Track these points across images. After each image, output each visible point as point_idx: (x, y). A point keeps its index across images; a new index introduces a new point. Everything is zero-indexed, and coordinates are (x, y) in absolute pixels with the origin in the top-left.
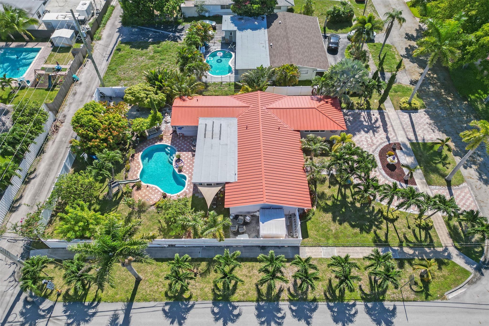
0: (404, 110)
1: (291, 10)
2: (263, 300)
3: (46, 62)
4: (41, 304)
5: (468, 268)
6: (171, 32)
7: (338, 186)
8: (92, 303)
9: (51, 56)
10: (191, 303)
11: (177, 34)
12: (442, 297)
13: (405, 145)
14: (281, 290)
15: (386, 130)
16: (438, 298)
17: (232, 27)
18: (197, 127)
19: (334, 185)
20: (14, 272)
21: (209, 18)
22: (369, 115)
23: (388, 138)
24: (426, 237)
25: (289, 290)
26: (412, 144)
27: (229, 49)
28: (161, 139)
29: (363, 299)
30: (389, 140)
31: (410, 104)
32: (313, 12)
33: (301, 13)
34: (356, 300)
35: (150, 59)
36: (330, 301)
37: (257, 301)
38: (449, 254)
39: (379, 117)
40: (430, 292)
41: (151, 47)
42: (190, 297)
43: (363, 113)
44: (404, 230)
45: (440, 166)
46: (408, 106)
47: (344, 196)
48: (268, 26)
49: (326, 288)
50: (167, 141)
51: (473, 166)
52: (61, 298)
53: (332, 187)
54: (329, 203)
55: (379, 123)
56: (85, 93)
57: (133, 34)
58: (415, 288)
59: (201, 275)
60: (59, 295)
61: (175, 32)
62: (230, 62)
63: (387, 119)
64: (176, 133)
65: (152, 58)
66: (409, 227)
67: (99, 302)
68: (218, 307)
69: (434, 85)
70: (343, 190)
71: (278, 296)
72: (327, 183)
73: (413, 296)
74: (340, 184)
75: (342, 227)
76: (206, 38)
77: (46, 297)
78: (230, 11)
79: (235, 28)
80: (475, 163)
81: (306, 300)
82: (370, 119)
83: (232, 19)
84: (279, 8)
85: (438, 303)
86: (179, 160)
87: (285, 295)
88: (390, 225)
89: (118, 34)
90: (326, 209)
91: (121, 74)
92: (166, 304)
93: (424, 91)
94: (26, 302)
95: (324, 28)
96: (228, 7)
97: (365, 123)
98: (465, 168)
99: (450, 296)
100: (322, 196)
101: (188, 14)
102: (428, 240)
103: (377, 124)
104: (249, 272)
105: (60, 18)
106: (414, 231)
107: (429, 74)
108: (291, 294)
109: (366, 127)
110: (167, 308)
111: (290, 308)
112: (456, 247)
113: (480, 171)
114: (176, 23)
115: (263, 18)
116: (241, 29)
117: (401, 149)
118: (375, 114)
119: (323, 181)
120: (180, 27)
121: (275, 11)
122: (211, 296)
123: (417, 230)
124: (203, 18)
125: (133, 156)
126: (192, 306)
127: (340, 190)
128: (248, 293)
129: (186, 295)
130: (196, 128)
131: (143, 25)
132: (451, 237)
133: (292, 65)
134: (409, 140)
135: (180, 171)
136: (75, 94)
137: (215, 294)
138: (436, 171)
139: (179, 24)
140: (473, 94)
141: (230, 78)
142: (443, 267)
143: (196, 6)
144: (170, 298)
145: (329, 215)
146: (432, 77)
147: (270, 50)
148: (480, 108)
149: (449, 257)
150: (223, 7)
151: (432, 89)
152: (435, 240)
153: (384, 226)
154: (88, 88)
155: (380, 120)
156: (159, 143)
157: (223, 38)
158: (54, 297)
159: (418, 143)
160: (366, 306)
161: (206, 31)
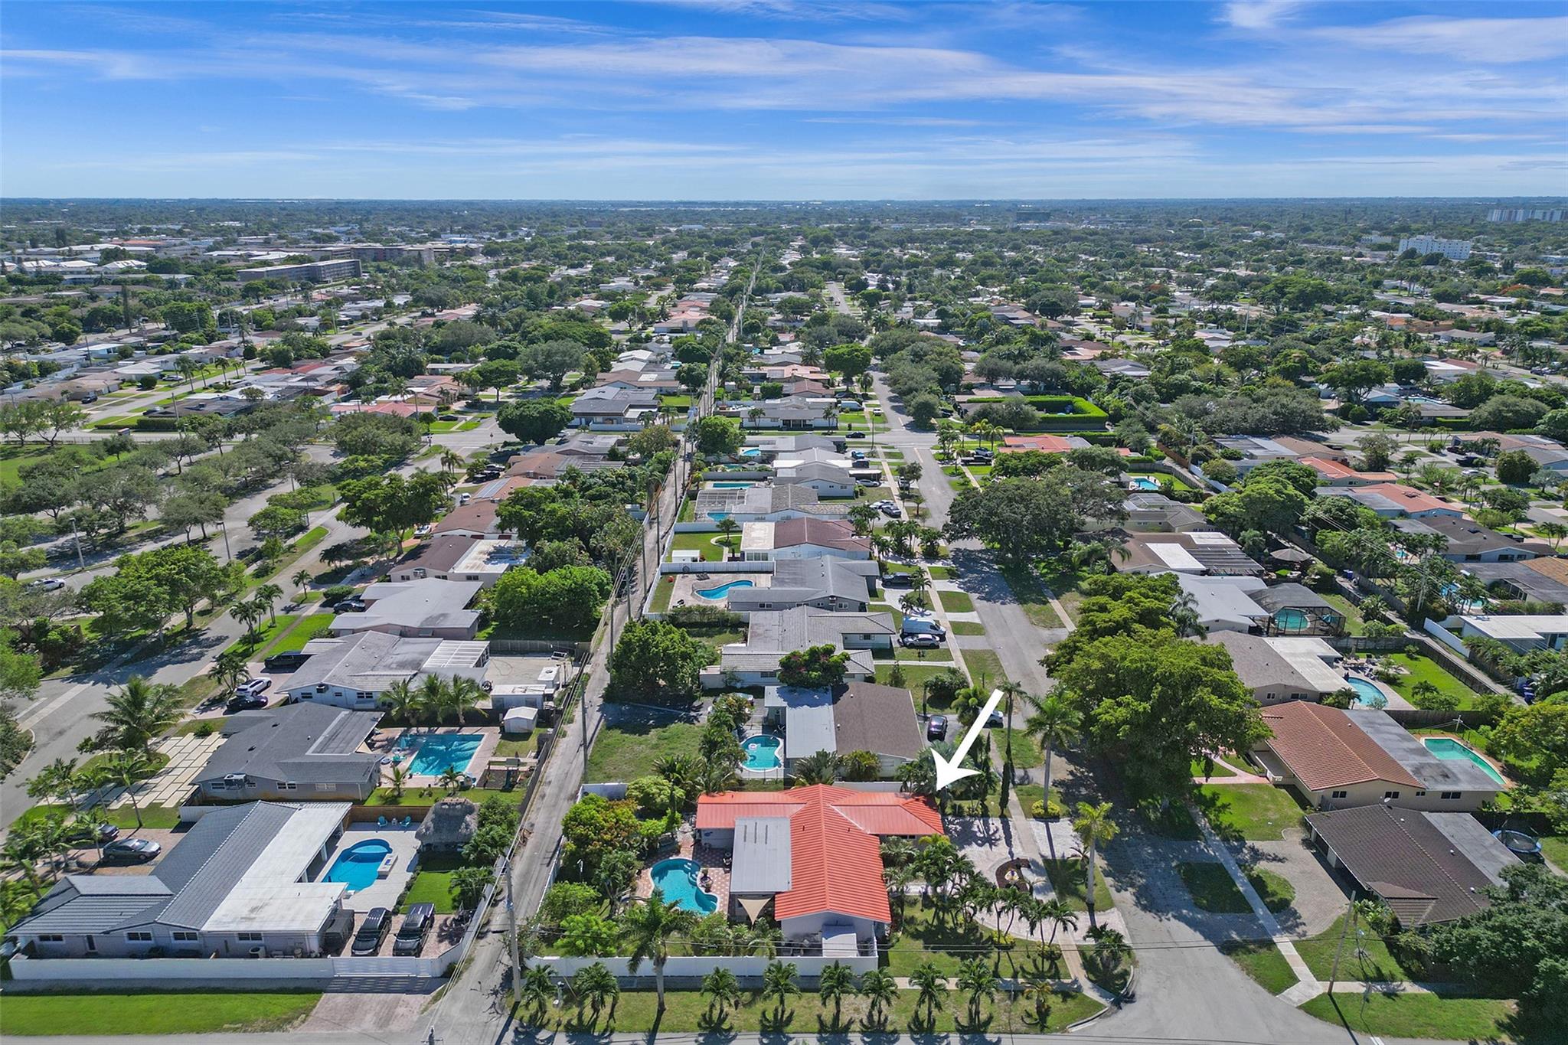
0: (1038, 817)
1: (870, 680)
2: (826, 1032)
3: (494, 754)
4: (537, 1033)
5: (1102, 1001)
6: (683, 710)
7: (934, 909)
8: (603, 1034)
9: (500, 745)
10: (732, 1034)
11: (693, 714)
12: (1063, 1030)
13: (1035, 863)
14: (851, 1022)
15: (1009, 843)
16: (1057, 1031)
17: (781, 703)
18: (733, 830)
19: (929, 908)
20: (494, 1004)
21: (741, 690)
22: (986, 824)
23: (1011, 853)
24: (1050, 968)
25: (861, 1021)
26: (1045, 860)
27: (775, 734)
28: (678, 852)
29: (958, 1031)
30: (1012, 857)
31: (1045, 808)
32: (904, 682)
33: (885, 684)
34: (949, 1032)
35: (652, 748)
36: (916, 1033)
37: (820, 1032)
38: (1080, 987)
39: (1000, 826)
40: (1048, 1024)
41: (653, 732)
42: (731, 1028)
43: (977, 822)
44: (1021, 960)
45: (1082, 888)
46: (1042, 811)
47: (942, 922)
48: (835, 701)
49: (910, 1019)
50: (686, 854)
51: (1130, 889)
52: (561, 1028)
53: (926, 910)
54: (921, 928)
55: (1001, 834)
56: (558, 796)
57: (622, 714)
58: (1028, 1020)
59: (744, 1005)
60: (559, 1025)
61: (689, 710)
62: (778, 752)
63: (1012, 829)
64: (700, 845)
65: (656, 747)
66: (1029, 957)
67: (612, 1032)
68: (768, 1038)
69: (1087, 787)
70: (941, 914)
71: (847, 1029)
72: (919, 905)
73: (1024, 1028)
74: (936, 906)
75: (937, 955)
76: (741, 718)
77: (542, 1027)
78: (776, 679)
79: (785, 704)
80: (1132, 886)
81: (883, 1032)
82: (988, 830)
83: (778, 691)
84: (853, 676)
85: (1058, 1036)
86: (705, 878)
87: (856, 1027)
88: (1003, 954)
89: (599, 714)
90: (916, 936)
91: (610, 769)
92: (700, 1035)
93: (1073, 794)
94: (516, 1031)
95: (924, 706)
96: (773, 674)
97: (978, 834)
98: (1118, 891)
99: (1074, 1030)
100: (912, 920)
101: (709, 684)
102: (1053, 971)
103: (997, 836)
104: (808, 1003)
105: (518, 692)
106: (1034, 961)
107: (1082, 773)
108: (864, 1025)
109: (980, 839)
110: (701, 1039)
111: (863, 1041)
112: (1088, 979)
113: (1138, 896)
114: (690, 697)
115: (827, 690)
116: (793, 705)
117: (1029, 867)
118: (995, 823)
119: (914, 903)
120: (696, 704)
121: (845, 680)
122: (759, 1027)
123: (1039, 960)
124: (735, 690)
125: (639, 873)
126: (734, 1037)
127: (936, 914)
128: (807, 1024)
129: (725, 1026)
130: (731, 832)
131: (638, 701)
132: (1085, 968)
133: (867, 753)
134: (1042, 856)
135: (708, 890)
136: (543, 797)
137: (763, 1025)
138: (1075, 893)
139: (695, 699)
140: (1145, 799)
141: (778, 773)
142: (1069, 1000)
143: (722, 673)
144: (705, 1029)
145: (920, 943)
146: (1087, 777)
147: (836, 733)
148: (1152, 817)
149: (1079, 989)
150: (764, 674)
151: (1084, 791)
152: (1062, 971)
153: (994, 955)
154: (561, 788)
155: (1001, 831)
156: (674, 857)
157: (766, 719)
158: (552, 1026)
159: (1054, 860)
160: (962, 1038)
161: (740, 708)
